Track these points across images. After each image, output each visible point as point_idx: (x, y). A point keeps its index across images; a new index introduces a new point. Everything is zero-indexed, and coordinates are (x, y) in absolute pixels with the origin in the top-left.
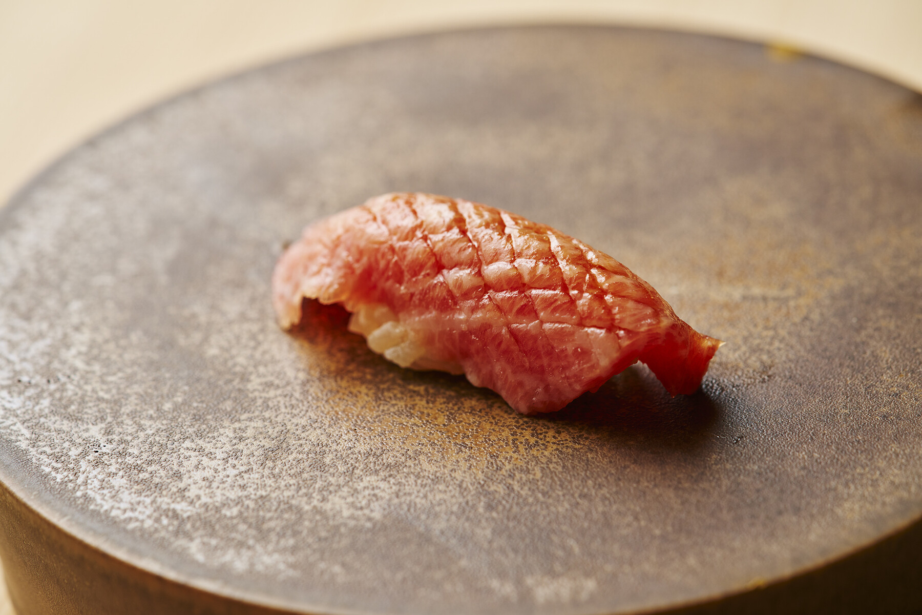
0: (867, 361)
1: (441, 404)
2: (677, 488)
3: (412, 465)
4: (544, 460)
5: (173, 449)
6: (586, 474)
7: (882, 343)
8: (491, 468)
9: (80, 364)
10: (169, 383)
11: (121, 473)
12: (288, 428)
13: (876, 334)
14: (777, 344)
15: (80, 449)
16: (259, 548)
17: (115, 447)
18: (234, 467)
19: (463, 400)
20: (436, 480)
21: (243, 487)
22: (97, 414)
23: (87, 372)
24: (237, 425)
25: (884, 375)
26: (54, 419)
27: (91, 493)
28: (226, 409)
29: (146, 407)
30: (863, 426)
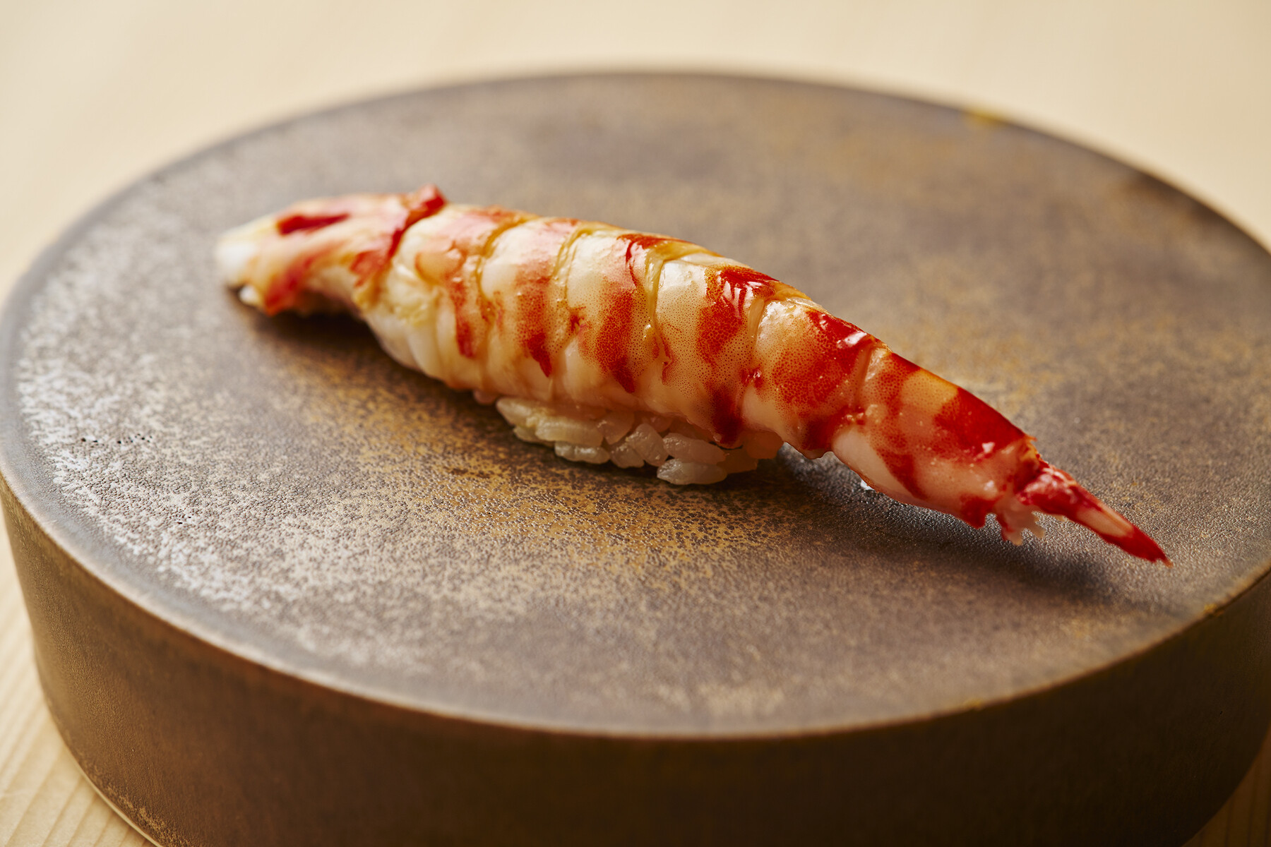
0: (1093, 466)
1: (590, 490)
2: (873, 596)
3: (559, 556)
4: (715, 557)
5: (272, 524)
6: (765, 575)
7: (1110, 447)
8: (652, 563)
9: (155, 424)
10: (264, 451)
11: (211, 548)
12: (409, 508)
13: (1104, 437)
15: (161, 520)
16: (381, 639)
17: (202, 519)
18: (347, 547)
19: (616, 487)
20: (588, 574)
21: (359, 571)
22: (179, 481)
23: (165, 434)
24: (348, 501)
25: (1114, 482)
26: (128, 484)
27: (175, 569)
28: (334, 483)
29: (238, 476)
30: (1091, 537)
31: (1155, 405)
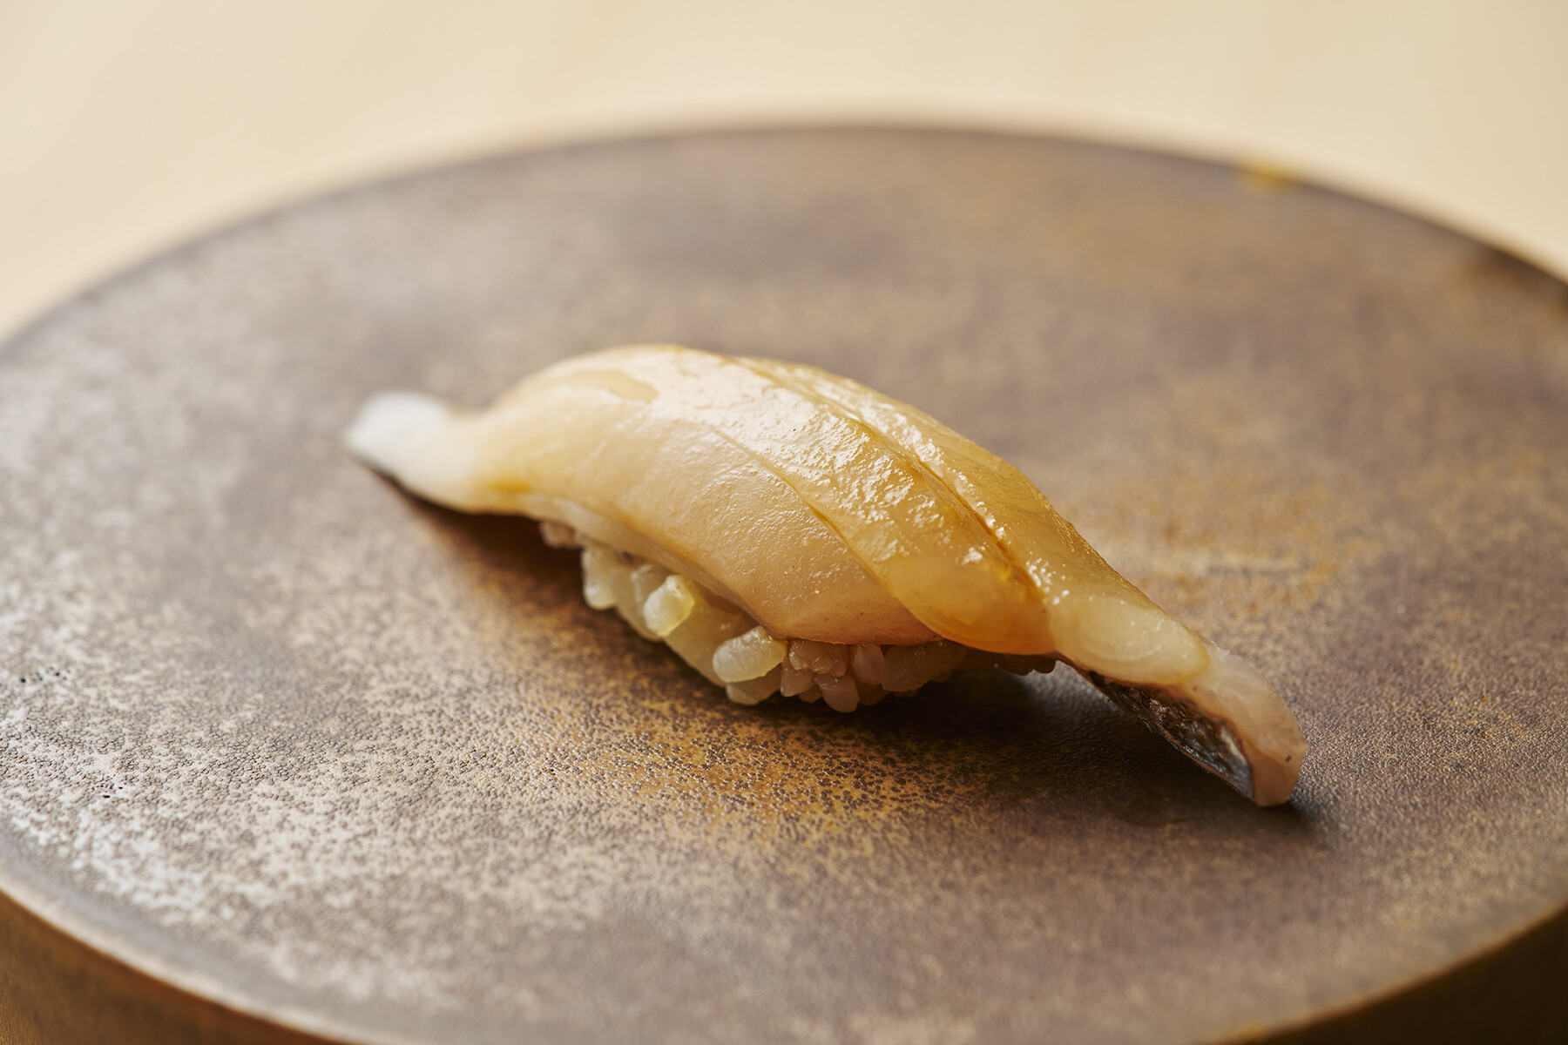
0: (1425, 676)
1: (698, 732)
2: (1107, 877)
3: (652, 831)
4: (877, 826)
5: (239, 795)
6: (950, 851)
7: (1449, 647)
8: (786, 837)
9: (75, 653)
10: (230, 688)
11: (150, 833)
12: (437, 765)
13: (1440, 632)
14: (1269, 645)
15: (79, 792)
16: (391, 960)
17: (139, 790)
18: (345, 826)
19: (735, 725)
20: (693, 855)
21: (361, 860)
22: (107, 735)
23: (89, 667)
24: (348, 759)
25: (1455, 699)
26: (34, 742)
27: (98, 864)
28: (329, 732)
29: (192, 726)
30: (1422, 780)
31: (1513, 584)
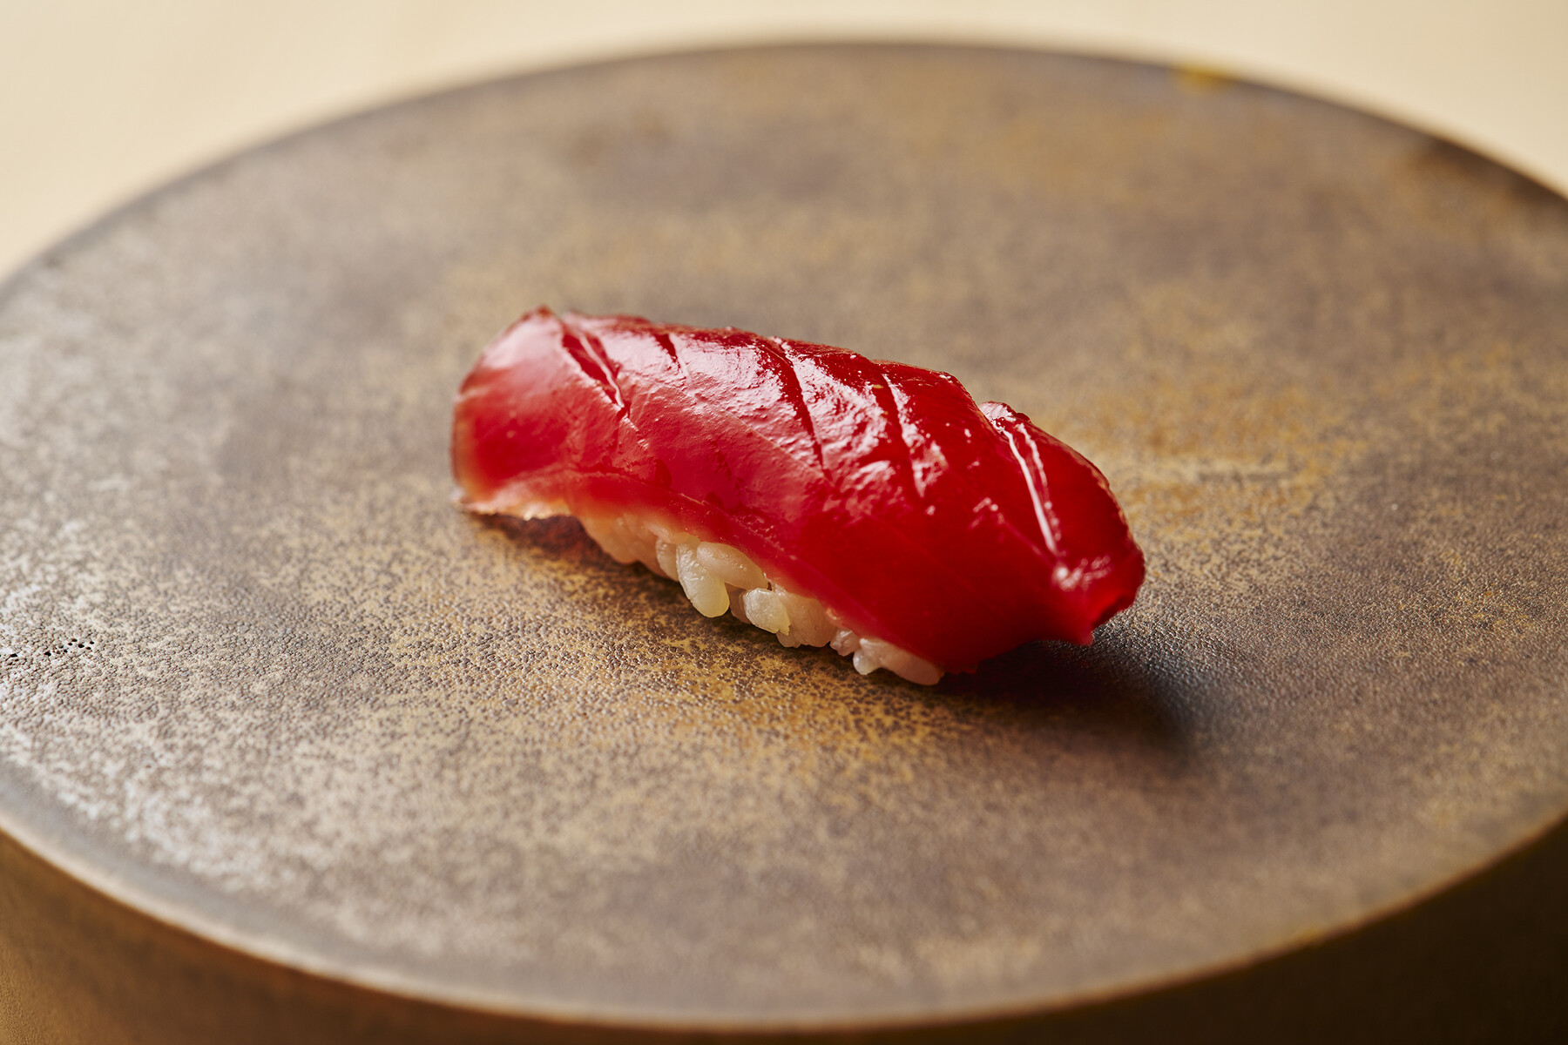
0: (1427, 572)
1: (723, 667)
2: (1145, 789)
3: (693, 769)
4: (914, 752)
5: (281, 757)
6: (988, 773)
7: (1446, 542)
8: (826, 767)
9: (95, 623)
10: (254, 649)
11: (198, 800)
12: (471, 715)
13: (1435, 528)
14: (1271, 551)
15: (122, 763)
16: (457, 913)
17: (180, 757)
18: (390, 781)
19: (758, 659)
20: (738, 791)
21: (412, 815)
23: (111, 637)
24: (383, 713)
25: (1459, 594)
26: (69, 714)
27: (152, 835)
28: (359, 688)
29: (223, 689)
30: (1438, 676)
31: (1500, 476)
